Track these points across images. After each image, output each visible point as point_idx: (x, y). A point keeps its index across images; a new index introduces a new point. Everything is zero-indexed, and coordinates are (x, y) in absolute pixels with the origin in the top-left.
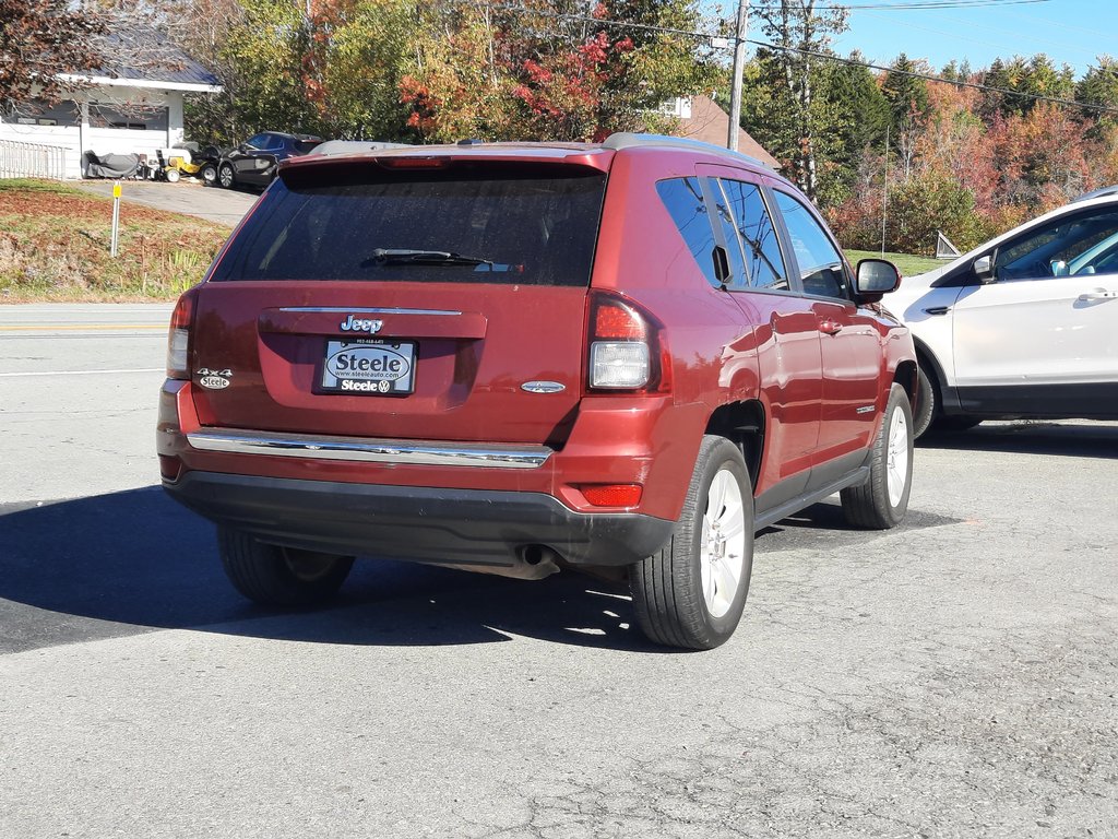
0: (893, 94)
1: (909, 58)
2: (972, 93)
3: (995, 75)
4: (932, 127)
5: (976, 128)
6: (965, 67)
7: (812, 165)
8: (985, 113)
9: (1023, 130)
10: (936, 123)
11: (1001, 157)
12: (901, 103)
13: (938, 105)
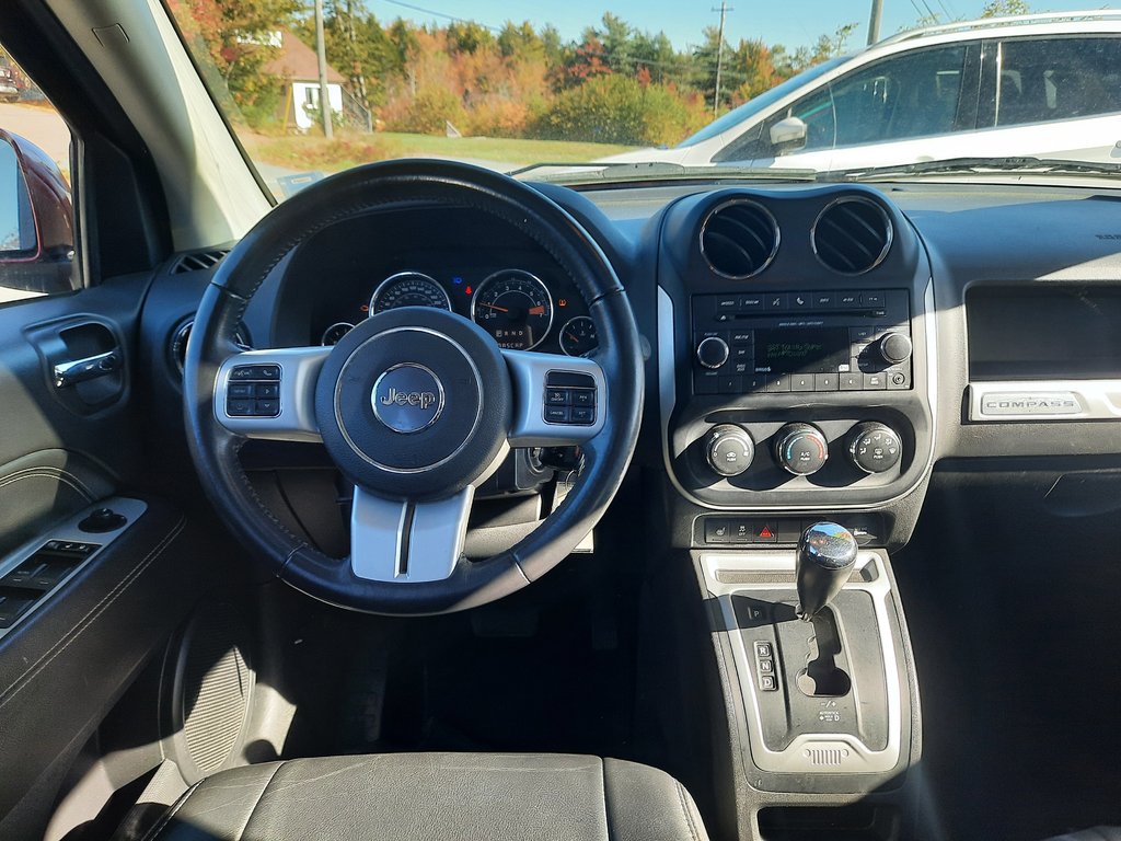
0: (397, 40)
1: (404, 19)
2: (441, 39)
3: (452, 31)
4: (422, 60)
5: (446, 61)
6: (435, 24)
7: (362, 80)
8: (450, 51)
9: (471, 62)
10: (425, 58)
11: (462, 78)
12: (402, 46)
13: (424, 48)
